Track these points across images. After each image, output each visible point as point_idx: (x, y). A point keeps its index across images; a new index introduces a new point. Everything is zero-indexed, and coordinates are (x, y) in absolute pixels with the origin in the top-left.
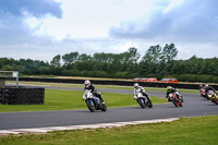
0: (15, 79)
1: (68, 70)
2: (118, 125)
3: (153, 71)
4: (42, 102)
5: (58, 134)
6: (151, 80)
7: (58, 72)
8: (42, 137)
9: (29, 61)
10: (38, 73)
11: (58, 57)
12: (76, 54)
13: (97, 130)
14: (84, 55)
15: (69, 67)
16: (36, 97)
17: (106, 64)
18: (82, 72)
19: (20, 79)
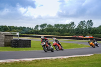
0: (17, 36)
1: (42, 32)
2: (65, 57)
3: (82, 33)
4: (30, 46)
5: (37, 61)
6: (81, 37)
7: (37, 33)
8: (30, 63)
9: (24, 27)
10: (28, 33)
11: (38, 26)
12: (46, 24)
13: (55, 59)
14: (49, 25)
15: (43, 30)
16: (27, 44)
17: (60, 29)
18: (49, 33)
19: (20, 36)
